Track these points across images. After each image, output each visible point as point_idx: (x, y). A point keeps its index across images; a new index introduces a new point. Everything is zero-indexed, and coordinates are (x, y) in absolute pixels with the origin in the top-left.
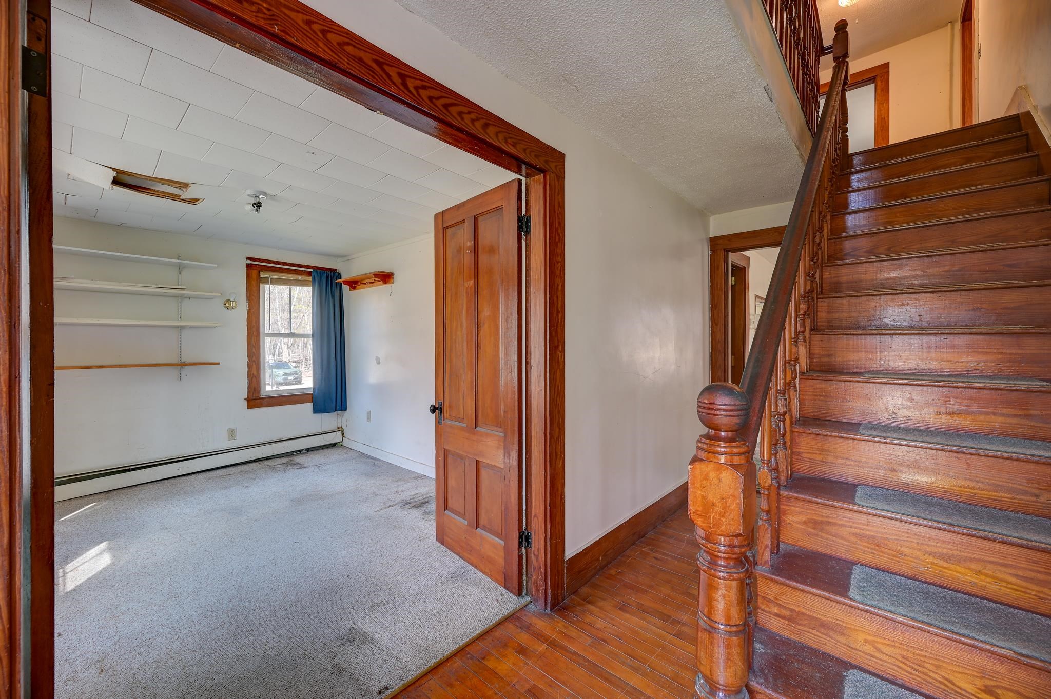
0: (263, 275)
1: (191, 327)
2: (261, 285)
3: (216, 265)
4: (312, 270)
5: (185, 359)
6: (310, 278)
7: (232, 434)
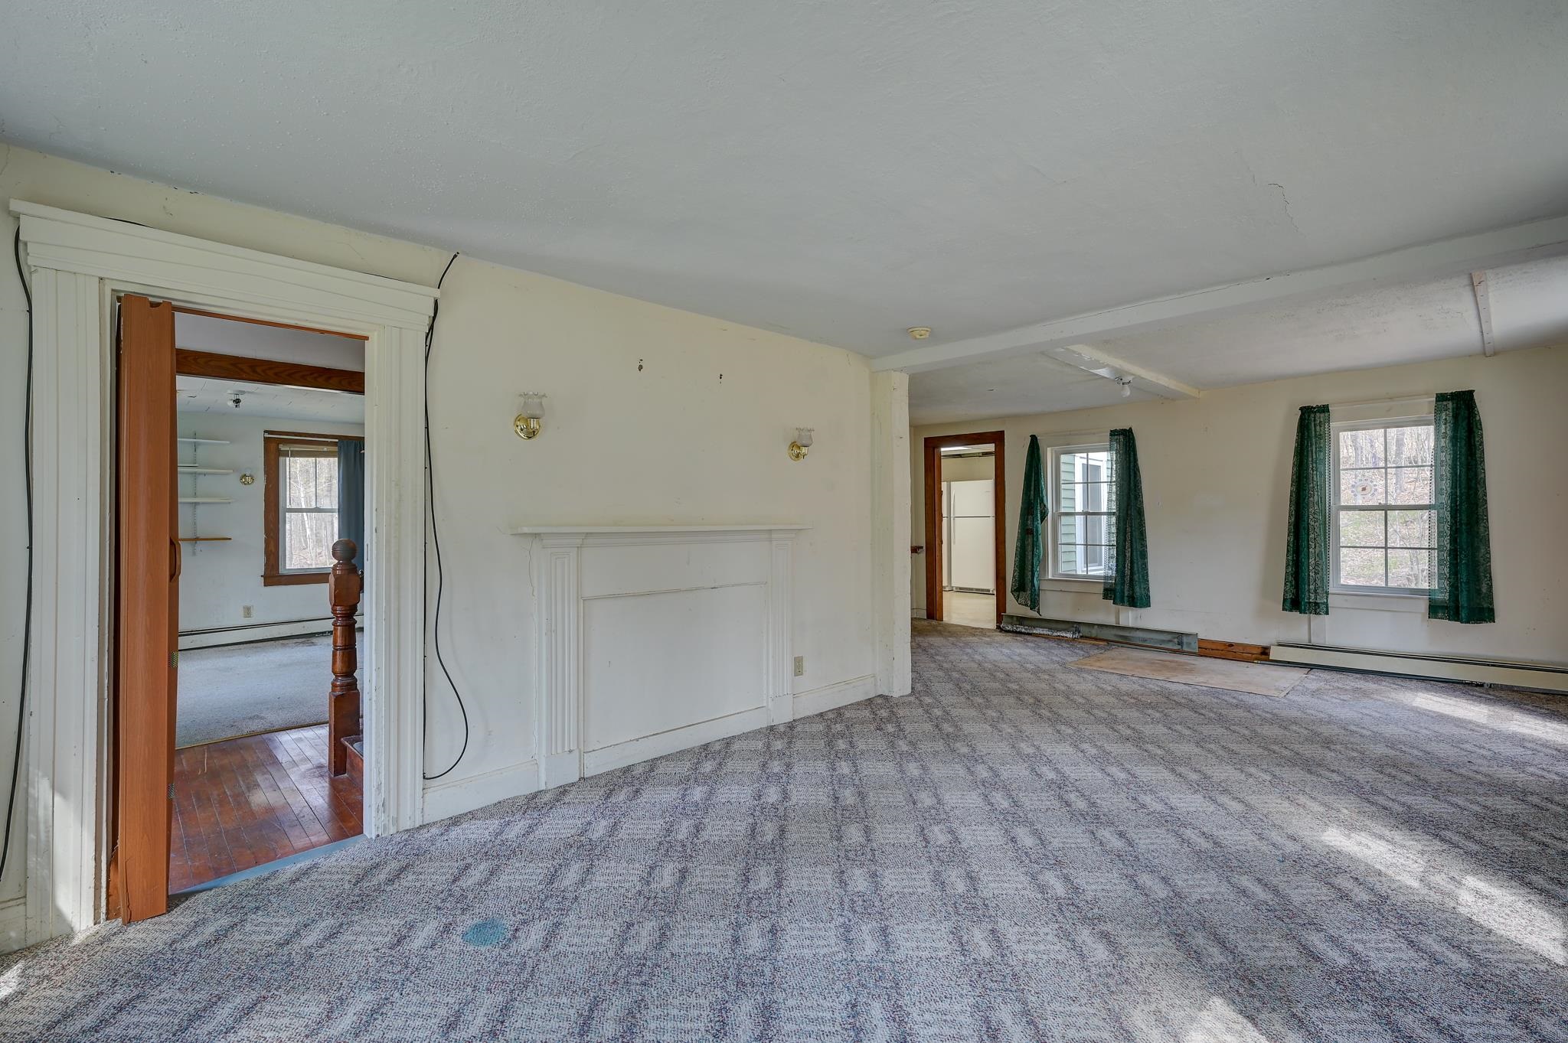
0: (283, 448)
1: (203, 503)
2: (281, 459)
3: (228, 442)
4: (337, 440)
5: (200, 535)
6: (335, 449)
7: (248, 611)
